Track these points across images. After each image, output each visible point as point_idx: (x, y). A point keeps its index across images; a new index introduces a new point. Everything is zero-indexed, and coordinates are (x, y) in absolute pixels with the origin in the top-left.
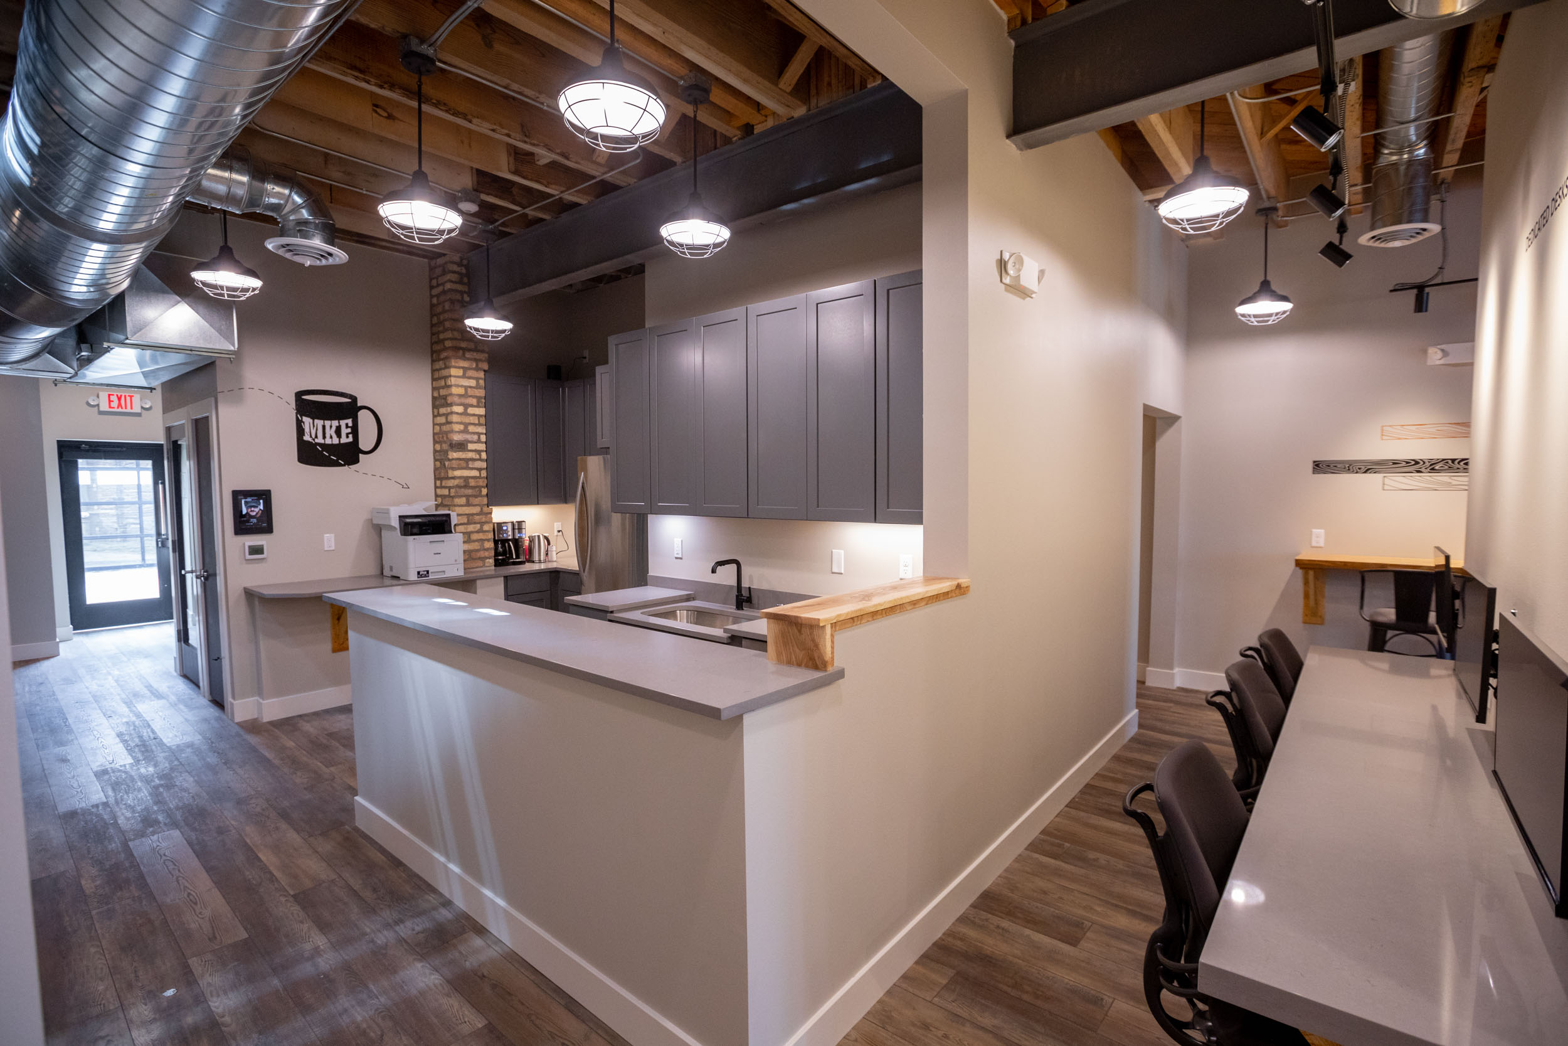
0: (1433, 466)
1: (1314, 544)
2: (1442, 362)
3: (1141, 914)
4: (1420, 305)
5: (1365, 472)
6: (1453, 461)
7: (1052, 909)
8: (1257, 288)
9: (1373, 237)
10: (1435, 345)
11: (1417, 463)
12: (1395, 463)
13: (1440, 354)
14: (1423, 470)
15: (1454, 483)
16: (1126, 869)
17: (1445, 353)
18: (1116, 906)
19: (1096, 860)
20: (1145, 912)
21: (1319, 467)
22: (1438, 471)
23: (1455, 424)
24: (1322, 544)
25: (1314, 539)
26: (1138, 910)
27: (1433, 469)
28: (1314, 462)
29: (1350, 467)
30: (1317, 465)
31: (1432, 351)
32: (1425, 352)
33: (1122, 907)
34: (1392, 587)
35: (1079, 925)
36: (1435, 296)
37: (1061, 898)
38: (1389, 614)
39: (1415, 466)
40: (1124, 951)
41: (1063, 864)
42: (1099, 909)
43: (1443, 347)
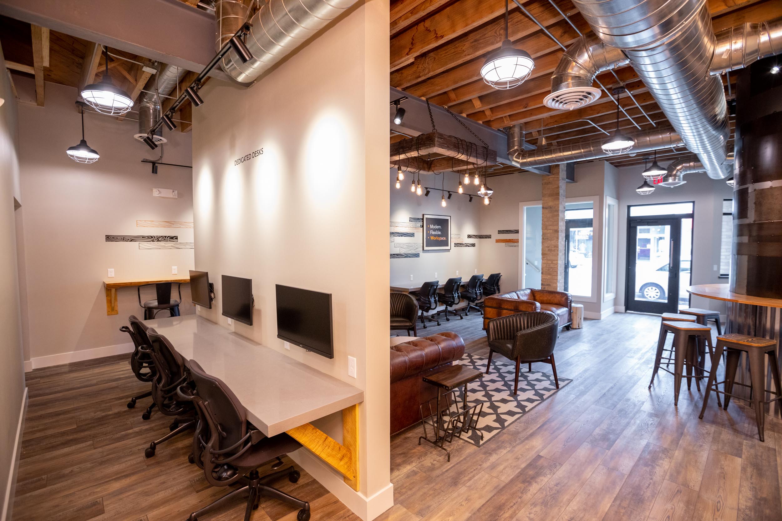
0: (158, 239)
1: (109, 276)
2: (157, 196)
3: (122, 476)
4: (155, 170)
5: (131, 241)
6: (165, 237)
7: (71, 509)
8: (79, 143)
9: (140, 137)
10: (156, 188)
11: (152, 237)
12: (143, 237)
13: (158, 192)
14: (154, 240)
15: (166, 246)
16: (92, 465)
17: (160, 192)
18: (106, 482)
19: (72, 471)
20: (123, 474)
21: (109, 238)
22: (160, 241)
23: (166, 222)
24: (113, 276)
25: (109, 273)
26: (119, 476)
27: (158, 240)
28: (106, 236)
29: (124, 239)
30: (108, 237)
31: (154, 190)
32: (152, 190)
33: (110, 481)
34: (156, 291)
35: (95, 504)
36: (160, 168)
37: (71, 501)
38: (155, 303)
39: (151, 238)
40: (131, 495)
41: (52, 487)
42: (99, 490)
43: (160, 189)
